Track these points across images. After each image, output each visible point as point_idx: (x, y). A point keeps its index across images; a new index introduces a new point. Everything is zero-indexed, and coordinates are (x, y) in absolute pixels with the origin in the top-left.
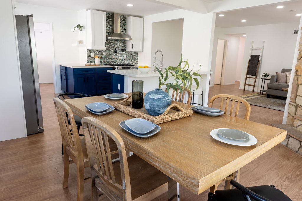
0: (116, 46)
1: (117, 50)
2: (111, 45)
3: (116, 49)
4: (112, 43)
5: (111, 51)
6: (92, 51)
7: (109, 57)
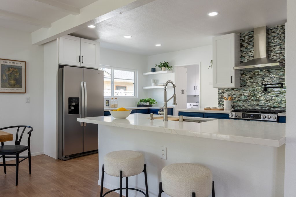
0: (266, 79)
1: (268, 86)
2: (257, 79)
3: (266, 85)
4: (259, 75)
5: (257, 88)
6: (225, 90)
7: (252, 98)
